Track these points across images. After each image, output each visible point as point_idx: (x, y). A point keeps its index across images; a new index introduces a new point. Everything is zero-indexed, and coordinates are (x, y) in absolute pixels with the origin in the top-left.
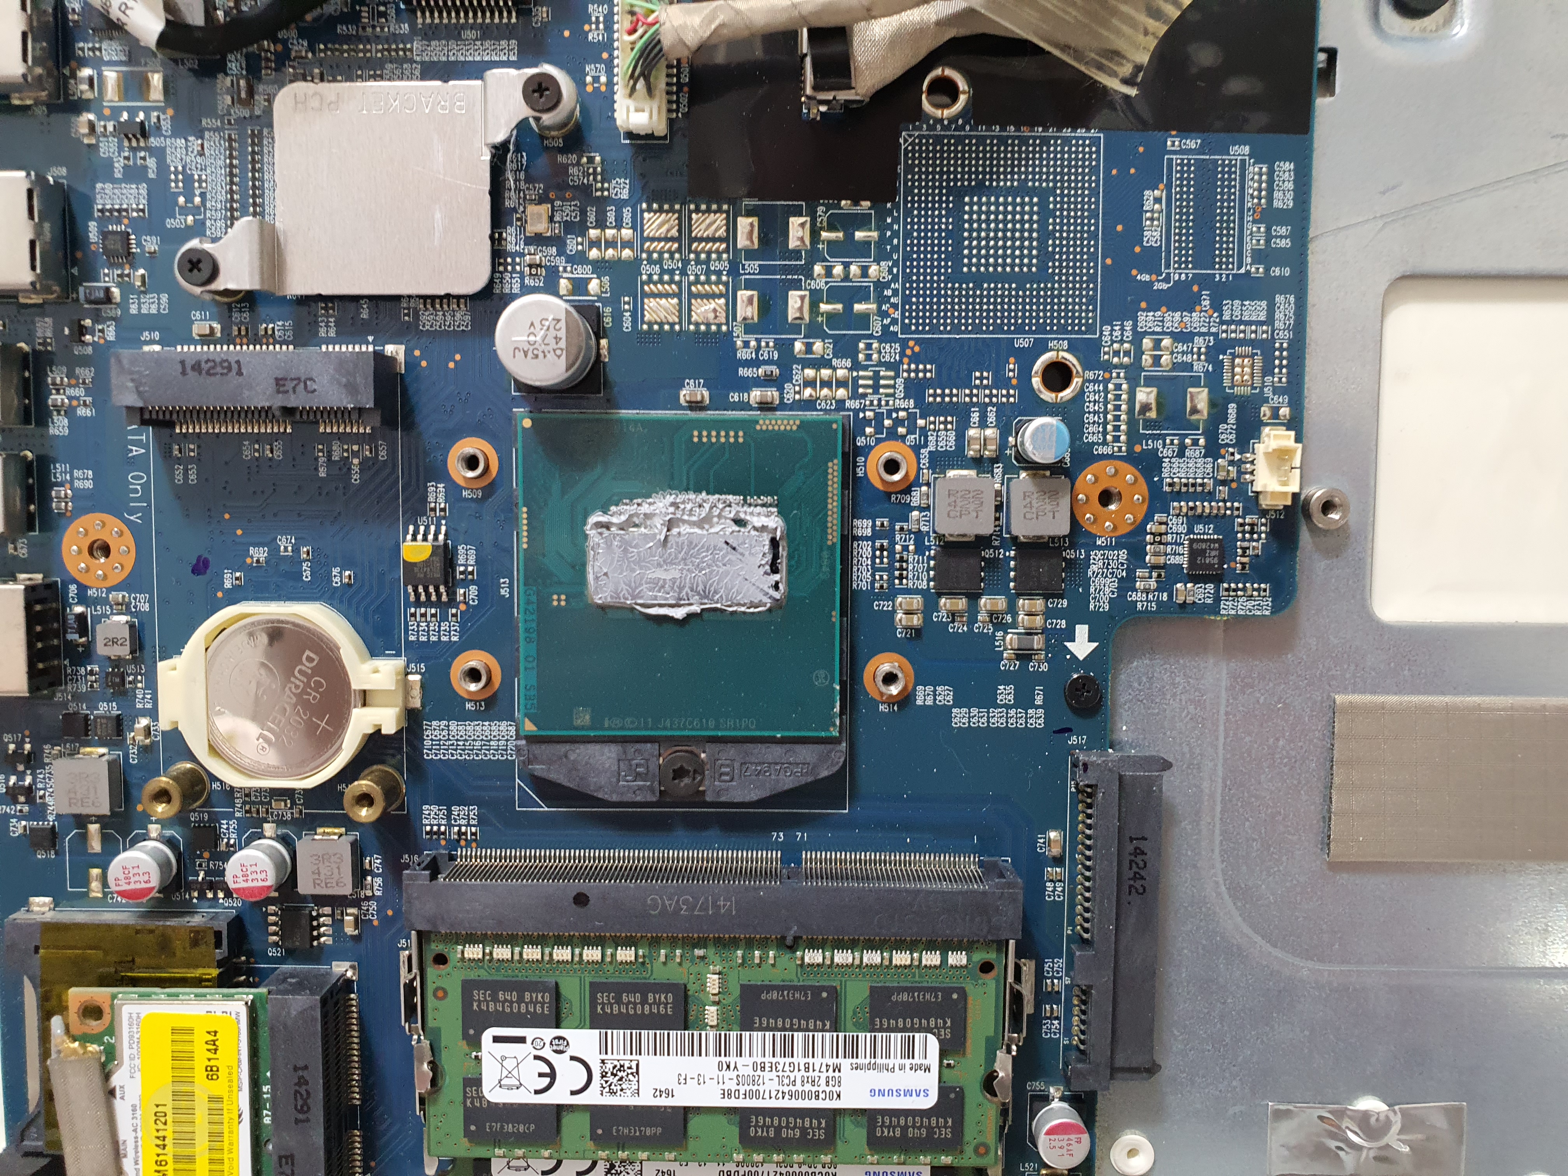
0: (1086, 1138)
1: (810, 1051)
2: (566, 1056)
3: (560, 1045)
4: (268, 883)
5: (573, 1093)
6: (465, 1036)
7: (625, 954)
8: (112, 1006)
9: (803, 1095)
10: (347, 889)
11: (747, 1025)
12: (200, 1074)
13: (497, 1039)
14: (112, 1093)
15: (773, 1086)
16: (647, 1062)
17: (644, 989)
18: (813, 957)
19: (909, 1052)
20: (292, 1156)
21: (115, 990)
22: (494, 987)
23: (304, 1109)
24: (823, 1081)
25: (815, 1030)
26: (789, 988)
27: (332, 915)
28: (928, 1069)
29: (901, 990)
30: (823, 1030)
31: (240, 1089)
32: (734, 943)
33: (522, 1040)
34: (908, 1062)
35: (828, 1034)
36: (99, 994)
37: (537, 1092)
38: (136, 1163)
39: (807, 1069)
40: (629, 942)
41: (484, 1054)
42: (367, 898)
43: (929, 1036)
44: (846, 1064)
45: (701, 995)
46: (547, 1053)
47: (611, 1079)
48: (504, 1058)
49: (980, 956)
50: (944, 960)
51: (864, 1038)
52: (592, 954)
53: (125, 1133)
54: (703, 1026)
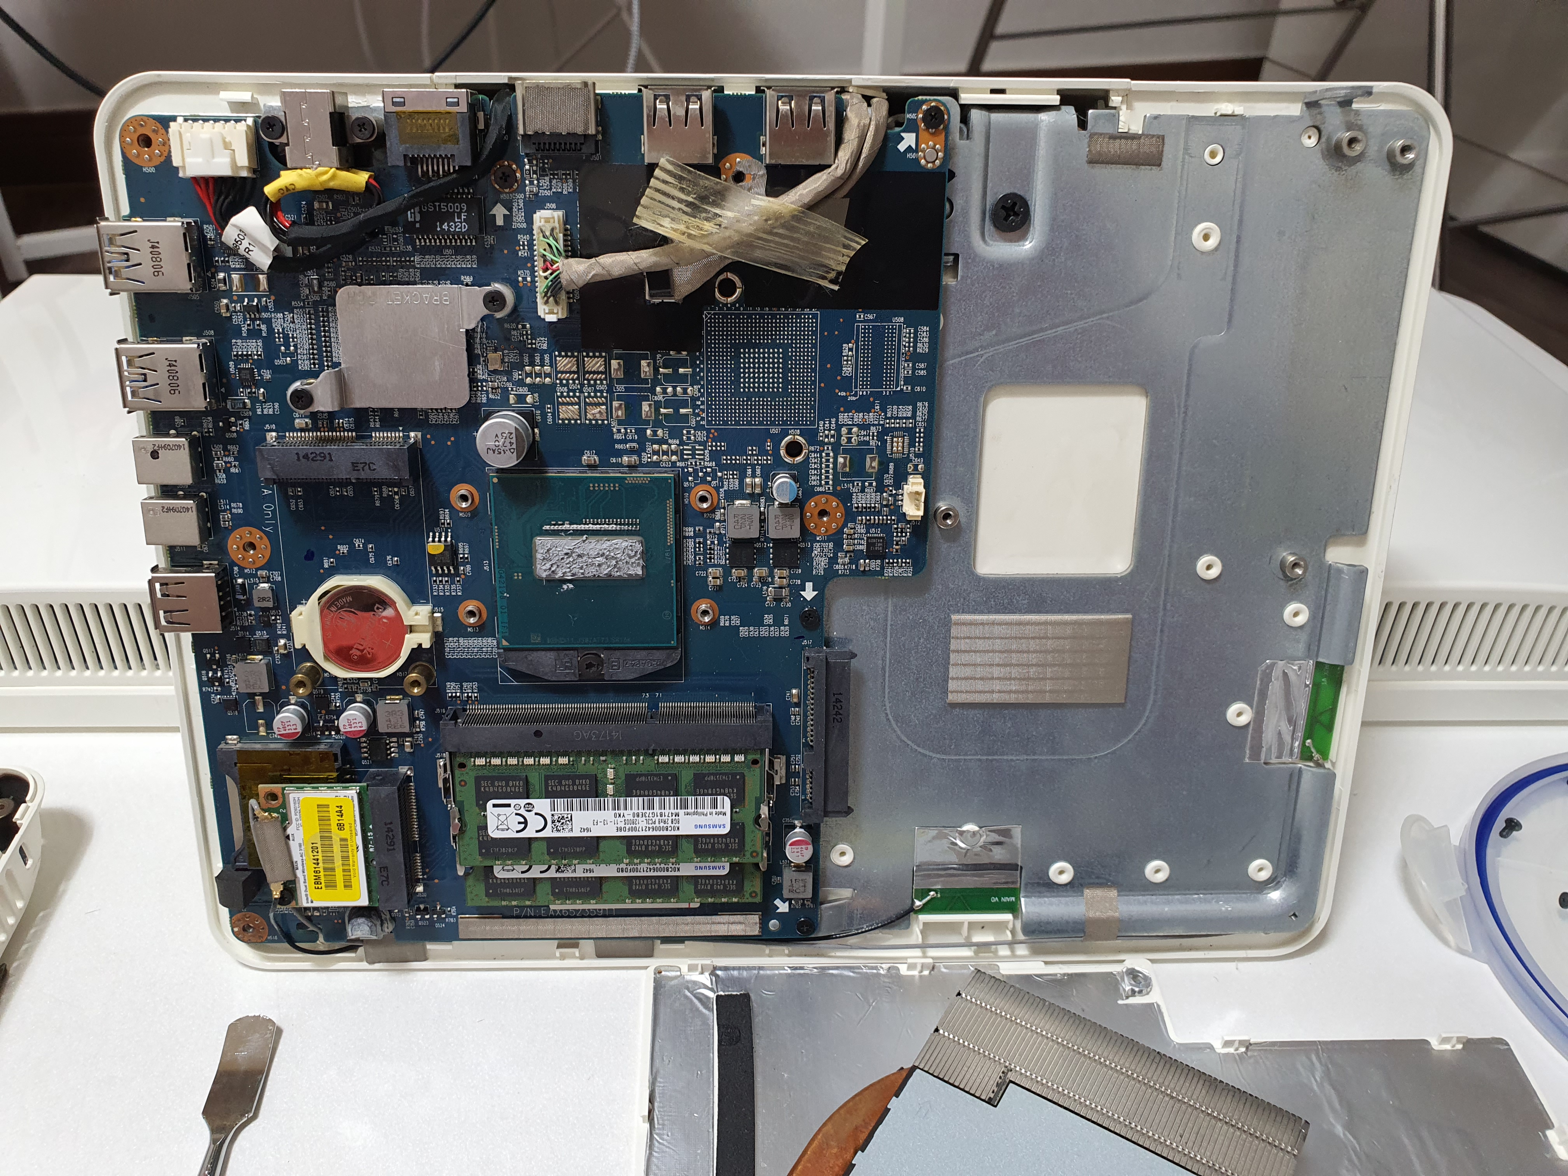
0: (810, 847)
1: (663, 806)
2: (533, 813)
3: (529, 808)
4: (364, 728)
5: (537, 831)
6: (478, 805)
7: (563, 760)
8: (283, 794)
9: (660, 829)
10: (407, 730)
11: (630, 795)
12: (334, 828)
13: (495, 806)
14: (288, 837)
15: (644, 824)
16: (576, 814)
17: (574, 778)
18: (664, 759)
19: (715, 805)
20: (387, 868)
21: (284, 785)
22: (492, 779)
23: (392, 844)
24: (670, 821)
25: (665, 796)
26: (651, 775)
27: (397, 742)
28: (725, 814)
29: (709, 774)
30: (669, 796)
31: (356, 835)
32: (622, 753)
33: (509, 805)
34: (714, 811)
35: (672, 798)
36: (275, 787)
37: (517, 832)
38: (303, 872)
39: (661, 816)
40: (564, 755)
41: (488, 813)
42: (417, 733)
43: (725, 798)
44: (682, 812)
45: (605, 780)
46: (522, 811)
47: (557, 824)
48: (499, 815)
49: (751, 757)
50: (732, 759)
51: (691, 799)
52: (545, 761)
53: (296, 857)
54: (606, 795)
